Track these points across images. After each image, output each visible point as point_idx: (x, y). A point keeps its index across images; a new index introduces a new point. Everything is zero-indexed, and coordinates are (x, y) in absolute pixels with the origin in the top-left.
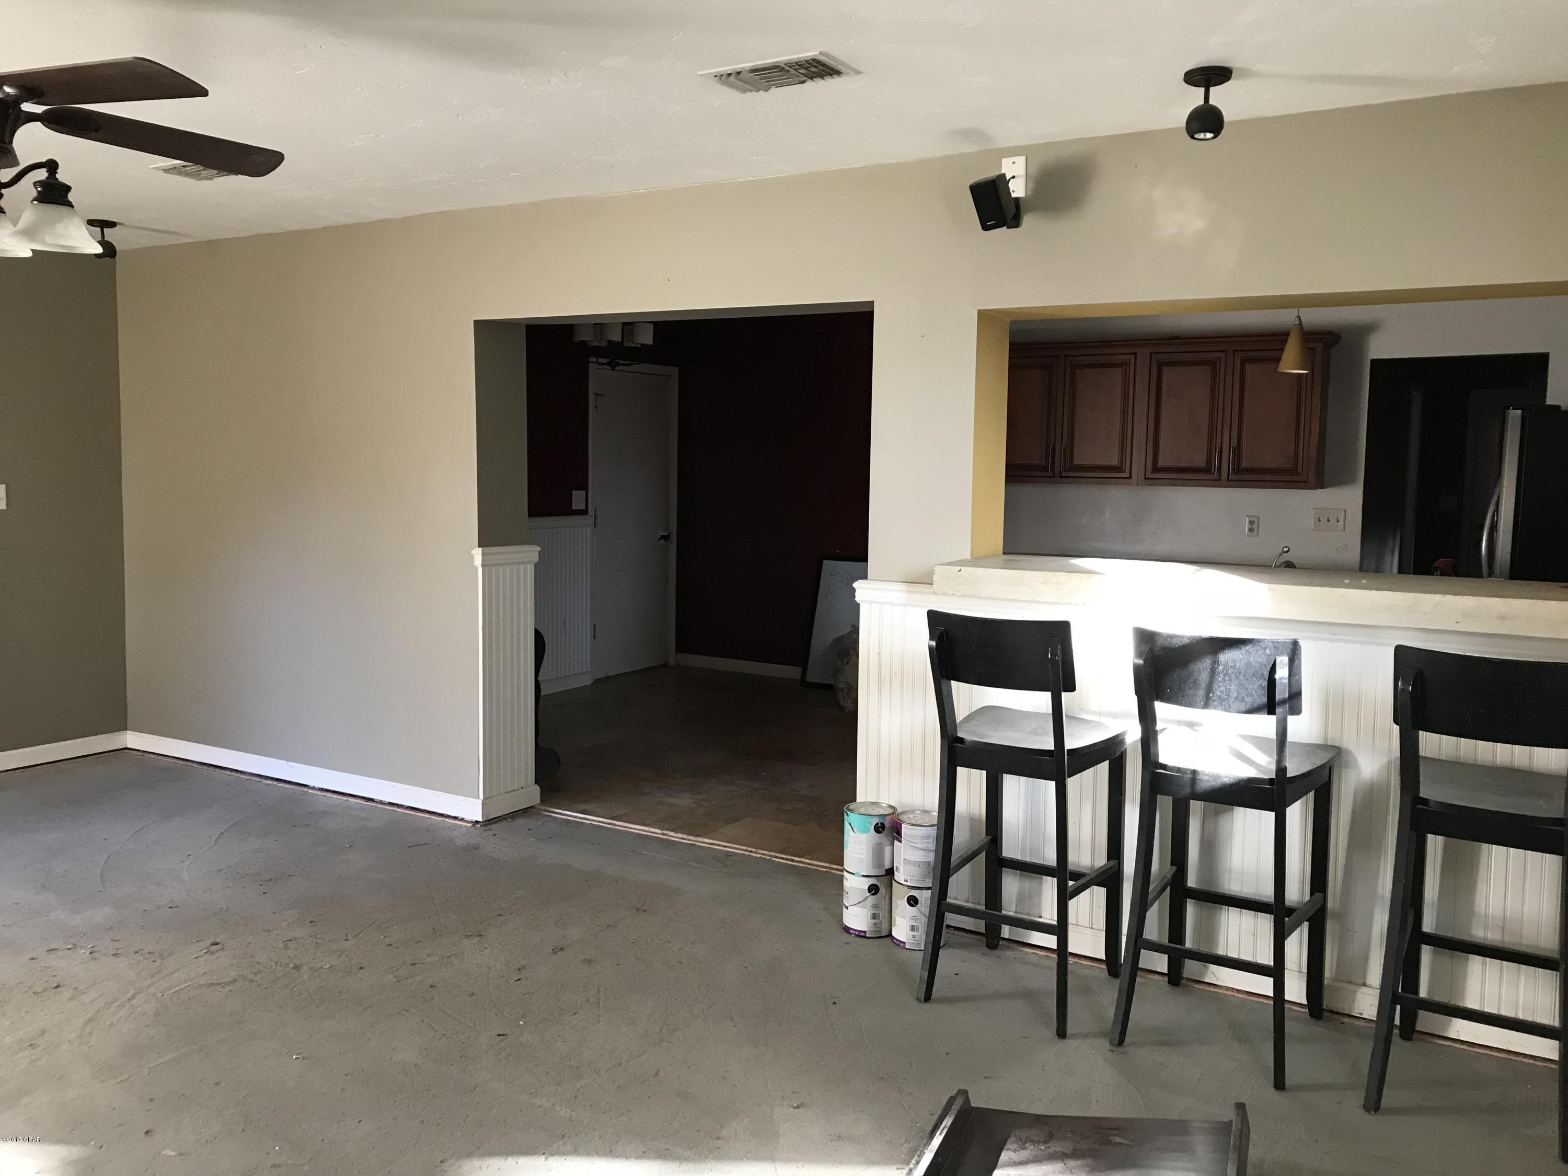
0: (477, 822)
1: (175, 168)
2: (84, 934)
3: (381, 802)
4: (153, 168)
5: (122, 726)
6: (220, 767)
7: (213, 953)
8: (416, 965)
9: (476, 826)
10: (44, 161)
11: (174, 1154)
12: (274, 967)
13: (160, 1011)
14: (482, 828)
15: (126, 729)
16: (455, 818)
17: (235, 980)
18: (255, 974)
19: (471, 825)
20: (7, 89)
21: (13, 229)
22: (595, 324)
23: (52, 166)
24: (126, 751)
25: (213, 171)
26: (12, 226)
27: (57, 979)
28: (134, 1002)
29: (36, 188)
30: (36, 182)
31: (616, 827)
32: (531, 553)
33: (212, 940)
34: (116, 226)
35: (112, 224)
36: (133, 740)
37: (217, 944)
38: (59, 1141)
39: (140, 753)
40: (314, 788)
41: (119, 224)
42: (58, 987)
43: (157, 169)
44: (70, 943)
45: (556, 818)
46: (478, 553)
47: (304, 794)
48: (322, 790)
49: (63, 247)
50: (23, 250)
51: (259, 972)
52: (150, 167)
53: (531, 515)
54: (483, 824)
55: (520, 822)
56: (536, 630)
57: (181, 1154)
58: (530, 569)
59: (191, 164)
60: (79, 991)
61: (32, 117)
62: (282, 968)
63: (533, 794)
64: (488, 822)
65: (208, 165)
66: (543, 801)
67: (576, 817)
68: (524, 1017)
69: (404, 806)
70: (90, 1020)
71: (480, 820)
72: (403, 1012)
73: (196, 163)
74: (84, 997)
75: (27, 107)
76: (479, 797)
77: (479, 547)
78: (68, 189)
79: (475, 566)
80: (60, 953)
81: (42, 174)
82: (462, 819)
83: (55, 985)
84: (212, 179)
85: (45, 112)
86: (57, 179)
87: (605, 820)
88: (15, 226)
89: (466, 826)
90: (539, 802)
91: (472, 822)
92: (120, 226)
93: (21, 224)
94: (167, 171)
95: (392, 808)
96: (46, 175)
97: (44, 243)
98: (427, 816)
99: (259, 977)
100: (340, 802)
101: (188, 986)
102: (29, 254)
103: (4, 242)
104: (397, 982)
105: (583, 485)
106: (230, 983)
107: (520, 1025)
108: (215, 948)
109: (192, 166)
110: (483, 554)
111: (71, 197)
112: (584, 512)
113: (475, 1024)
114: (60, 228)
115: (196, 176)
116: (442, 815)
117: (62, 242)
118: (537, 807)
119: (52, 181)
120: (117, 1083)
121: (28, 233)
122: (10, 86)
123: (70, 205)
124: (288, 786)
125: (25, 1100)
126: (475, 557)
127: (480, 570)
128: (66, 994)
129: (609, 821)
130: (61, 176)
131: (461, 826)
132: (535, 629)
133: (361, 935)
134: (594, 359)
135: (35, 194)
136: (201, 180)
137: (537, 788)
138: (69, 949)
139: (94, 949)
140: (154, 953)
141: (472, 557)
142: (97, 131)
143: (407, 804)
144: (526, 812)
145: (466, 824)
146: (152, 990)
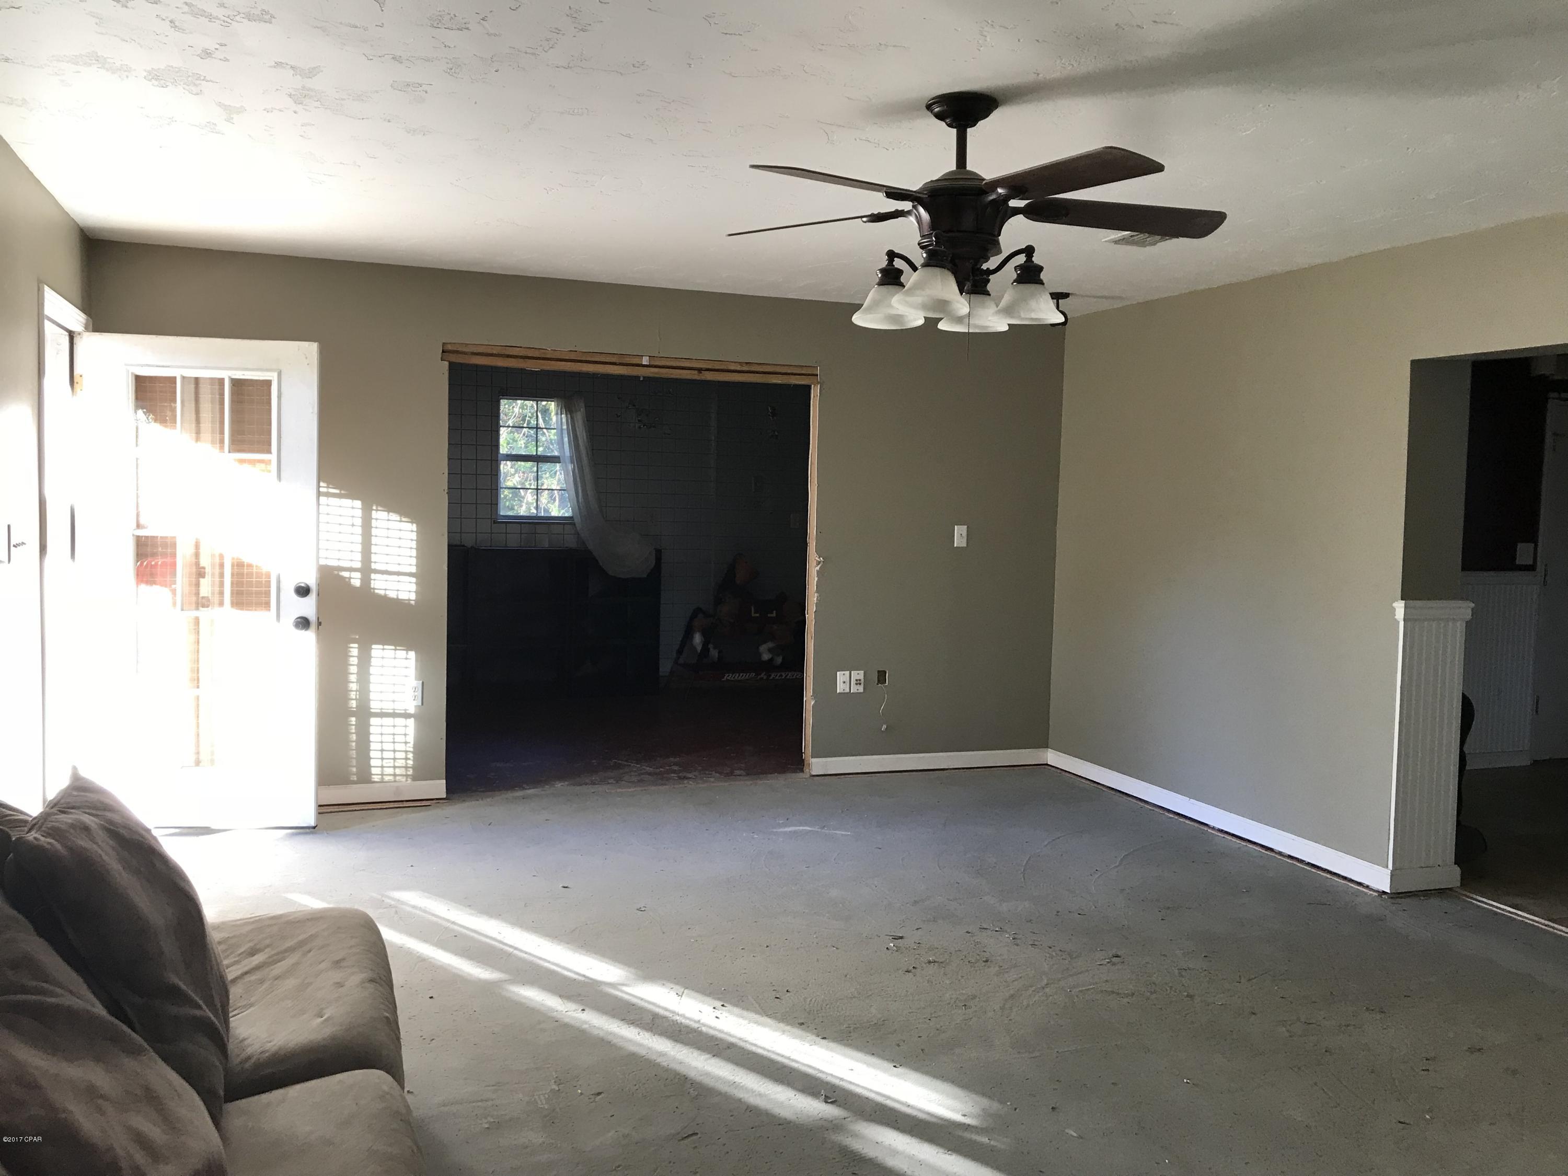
0: (1384, 893)
1: (1124, 239)
2: (1009, 921)
3: (1280, 853)
4: (1106, 241)
5: (1044, 744)
6: (1127, 794)
7: (1114, 964)
8: (1311, 1026)
9: (1383, 896)
10: (1024, 247)
11: (1075, 1135)
12: (1169, 991)
13: (1068, 1004)
14: (1390, 900)
15: (1047, 747)
16: (1360, 884)
17: (1133, 994)
18: (1152, 993)
19: (1376, 894)
20: (1000, 190)
21: (996, 309)
22: (1558, 355)
23: (1029, 251)
24: (1046, 767)
25: (1157, 237)
26: (995, 306)
27: (987, 955)
28: (1047, 990)
29: (1017, 272)
30: (1015, 267)
31: (1555, 931)
32: (1464, 610)
33: (1114, 952)
34: (1069, 297)
35: (1065, 296)
36: (1053, 757)
37: (1117, 956)
38: (984, 1094)
39: (1059, 771)
40: (1213, 828)
41: (1072, 294)
42: (987, 961)
43: (1109, 241)
44: (997, 927)
45: (1479, 907)
46: (1399, 608)
47: (1204, 833)
48: (1221, 831)
49: (1032, 319)
50: (1001, 325)
51: (1155, 992)
52: (1103, 240)
53: (1464, 569)
54: (1392, 896)
55: (1435, 902)
56: (1464, 696)
57: (1080, 1137)
58: (1460, 627)
59: (1137, 233)
60: (1003, 969)
61: (1016, 211)
62: (1176, 994)
63: (1452, 875)
64: (1396, 895)
65: (1152, 232)
66: (1463, 884)
67: (1503, 910)
68: (1430, 1111)
69: (1304, 861)
70: (1012, 996)
71: (1388, 891)
72: (1296, 1070)
73: (1141, 232)
74: (1006, 975)
75: (1013, 203)
76: (1387, 867)
77: (1402, 599)
78: (1040, 269)
79: (1396, 619)
80: (989, 932)
81: (1021, 259)
82: (1367, 887)
83: (984, 959)
84: (1155, 244)
85: (1027, 205)
86: (1033, 262)
87: (1543, 921)
88: (997, 307)
89: (1371, 894)
90: (1459, 885)
91: (1377, 891)
92: (1073, 297)
93: (1003, 303)
94: (1116, 242)
95: (1292, 862)
96: (1025, 259)
97: (1019, 317)
98: (1328, 876)
99: (1154, 996)
100: (1238, 846)
101: (1092, 989)
102: (1006, 328)
103: (989, 320)
104: (1290, 1036)
105: (1532, 537)
106: (1127, 996)
107: (1426, 1120)
108: (1114, 960)
109: (1138, 235)
110: (1406, 607)
111: (1043, 276)
112: (1531, 568)
113: (1374, 1103)
114: (1033, 304)
115: (1142, 244)
116: (1345, 878)
117: (1033, 316)
118: (1457, 890)
119: (1029, 264)
120: (1032, 1058)
121: (1008, 311)
122: (1002, 187)
123: (1042, 283)
124: (1187, 822)
125: (957, 1051)
126: (1397, 610)
127: (1402, 624)
128: (994, 970)
129: (1547, 922)
130: (1036, 259)
131: (1366, 894)
132: (1463, 693)
133: (1254, 981)
134: (1555, 395)
135: (1015, 276)
136: (1145, 247)
137: (1457, 870)
138: (996, 931)
139: (1016, 936)
140: (1065, 952)
141: (1394, 609)
142: (1067, 215)
143: (1308, 860)
144: (1441, 893)
145: (1371, 892)
146: (1062, 983)
